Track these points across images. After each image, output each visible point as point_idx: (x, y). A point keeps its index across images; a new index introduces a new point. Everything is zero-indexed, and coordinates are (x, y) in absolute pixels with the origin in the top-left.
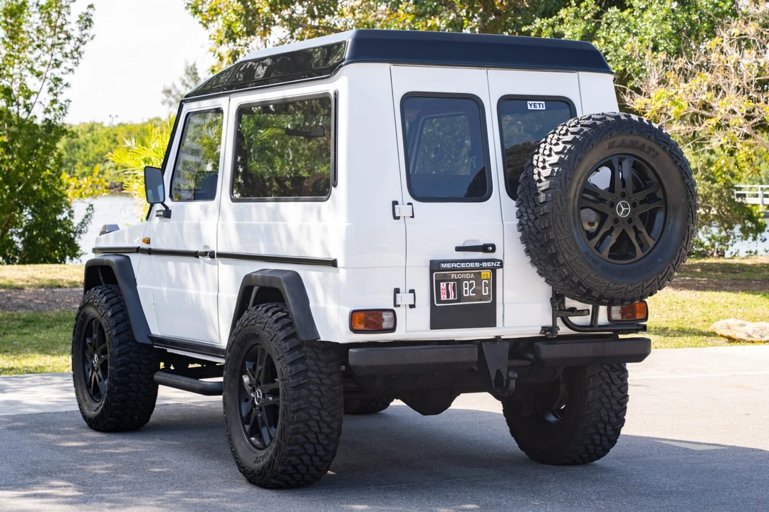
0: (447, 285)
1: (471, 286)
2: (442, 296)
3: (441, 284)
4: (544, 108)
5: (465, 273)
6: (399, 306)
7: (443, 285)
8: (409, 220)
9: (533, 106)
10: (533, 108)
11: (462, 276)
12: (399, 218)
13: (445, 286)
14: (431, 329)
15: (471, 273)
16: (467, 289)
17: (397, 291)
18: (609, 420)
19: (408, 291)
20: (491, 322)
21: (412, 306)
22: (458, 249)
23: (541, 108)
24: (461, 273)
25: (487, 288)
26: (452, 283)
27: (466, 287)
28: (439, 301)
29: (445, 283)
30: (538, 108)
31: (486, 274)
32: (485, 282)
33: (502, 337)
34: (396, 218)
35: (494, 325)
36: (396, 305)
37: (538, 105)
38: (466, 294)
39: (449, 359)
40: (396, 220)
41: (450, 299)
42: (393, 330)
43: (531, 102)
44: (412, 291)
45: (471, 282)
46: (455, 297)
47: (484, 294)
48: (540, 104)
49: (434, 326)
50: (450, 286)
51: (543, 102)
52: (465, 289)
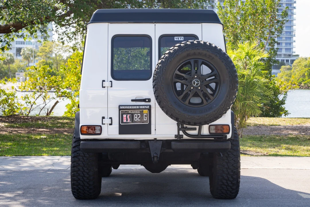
0: (127, 116)
1: (138, 116)
2: (124, 121)
3: (124, 115)
4: (183, 40)
5: (135, 111)
6: (104, 124)
7: (125, 116)
8: (110, 88)
9: (177, 38)
10: (177, 40)
11: (134, 112)
12: (105, 87)
13: (126, 116)
14: (119, 134)
15: (138, 111)
16: (137, 117)
17: (103, 118)
18: (228, 179)
19: (109, 118)
20: (149, 132)
21: (111, 124)
22: (133, 100)
23: (181, 40)
24: (134, 111)
25: (146, 117)
26: (129, 115)
27: (136, 117)
28: (122, 122)
29: (125, 115)
30: (180, 40)
31: (146, 112)
32: (145, 115)
33: (157, 139)
34: (103, 87)
35: (150, 133)
36: (103, 124)
37: (180, 39)
38: (136, 119)
39: (124, 147)
40: (103, 88)
41: (128, 121)
42: (100, 134)
43: (176, 37)
44: (111, 118)
45: (138, 115)
46: (130, 121)
47: (145, 120)
48: (181, 38)
49: (120, 133)
50: (128, 116)
51: (183, 37)
52: (135, 117)
